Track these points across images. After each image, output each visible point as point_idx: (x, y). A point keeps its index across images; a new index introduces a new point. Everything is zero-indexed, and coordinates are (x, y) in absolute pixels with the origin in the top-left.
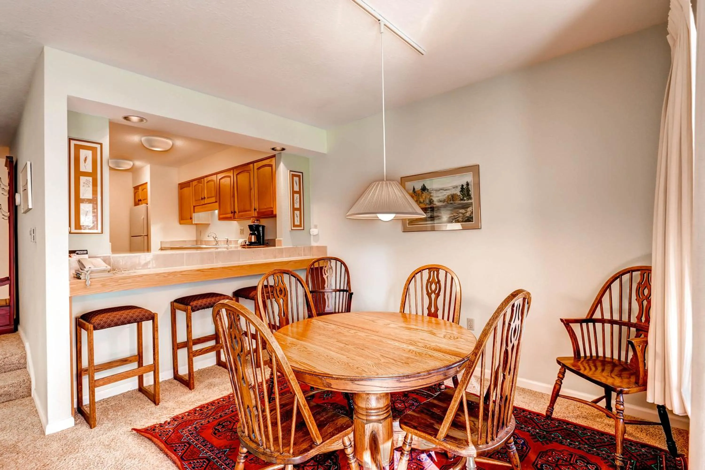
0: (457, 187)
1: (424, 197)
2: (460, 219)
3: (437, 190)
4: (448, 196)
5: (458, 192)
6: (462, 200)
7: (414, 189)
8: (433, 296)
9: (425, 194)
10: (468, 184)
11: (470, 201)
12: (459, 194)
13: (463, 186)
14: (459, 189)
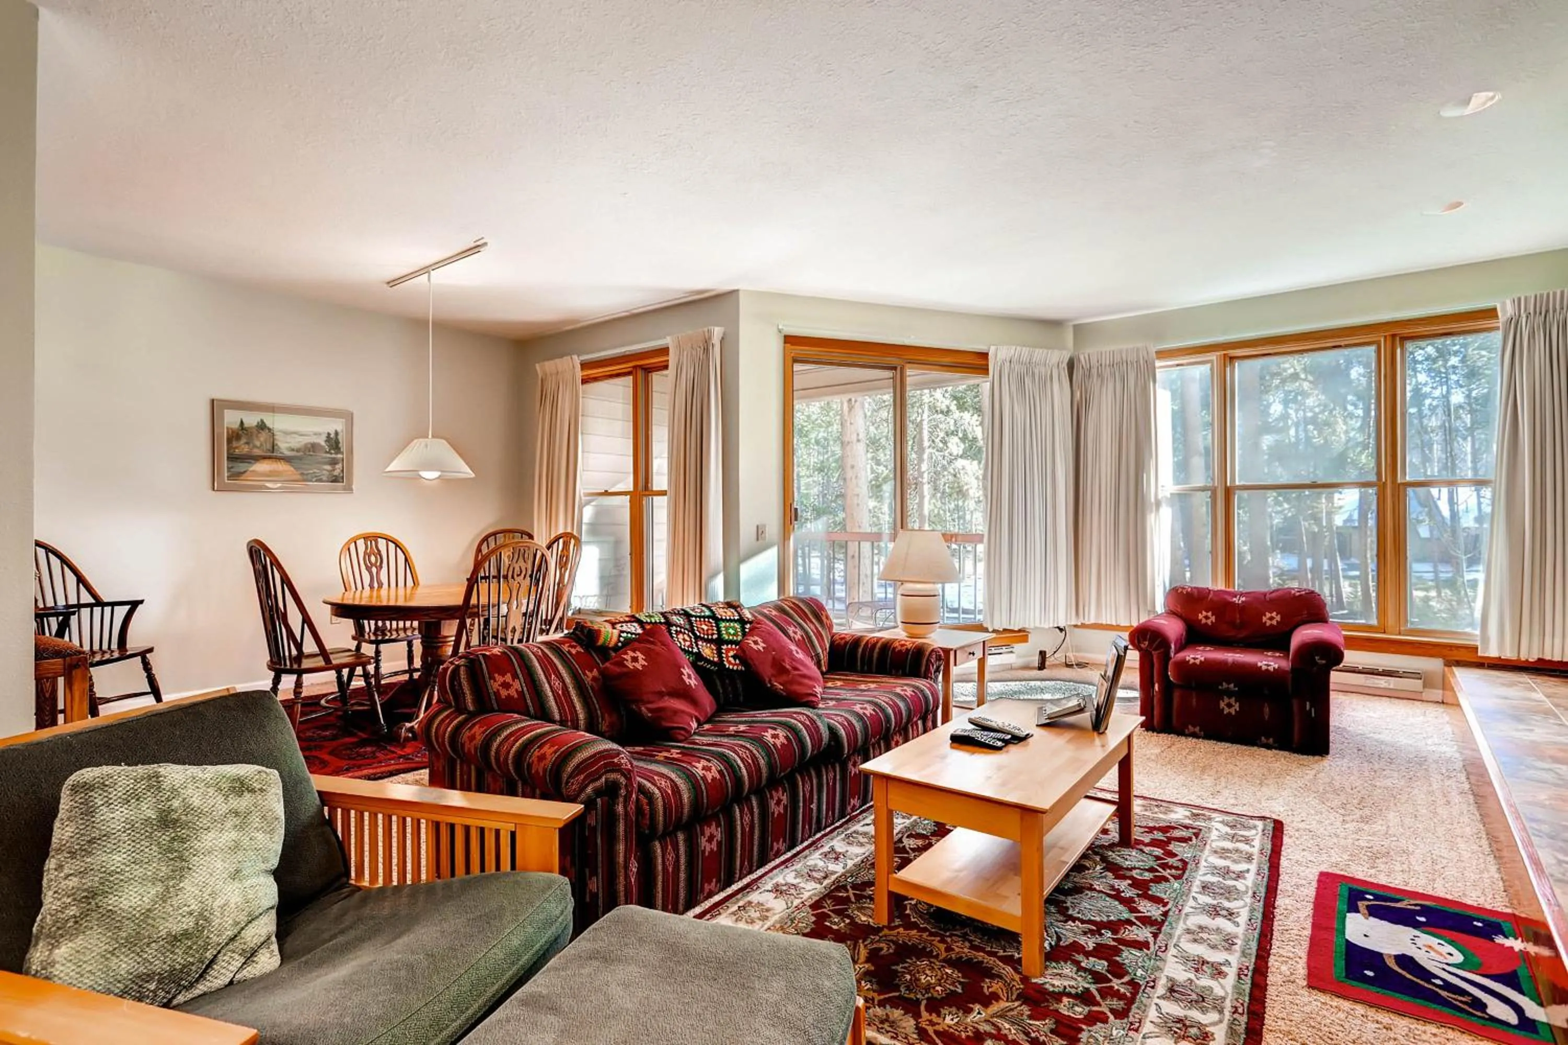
0: (320, 434)
1: (262, 439)
2: (324, 478)
3: (286, 433)
4: (306, 445)
5: (322, 441)
6: (327, 452)
7: (242, 423)
8: (374, 570)
9: (263, 436)
10: (337, 433)
11: (340, 456)
12: (323, 443)
13: (329, 434)
14: (324, 437)
